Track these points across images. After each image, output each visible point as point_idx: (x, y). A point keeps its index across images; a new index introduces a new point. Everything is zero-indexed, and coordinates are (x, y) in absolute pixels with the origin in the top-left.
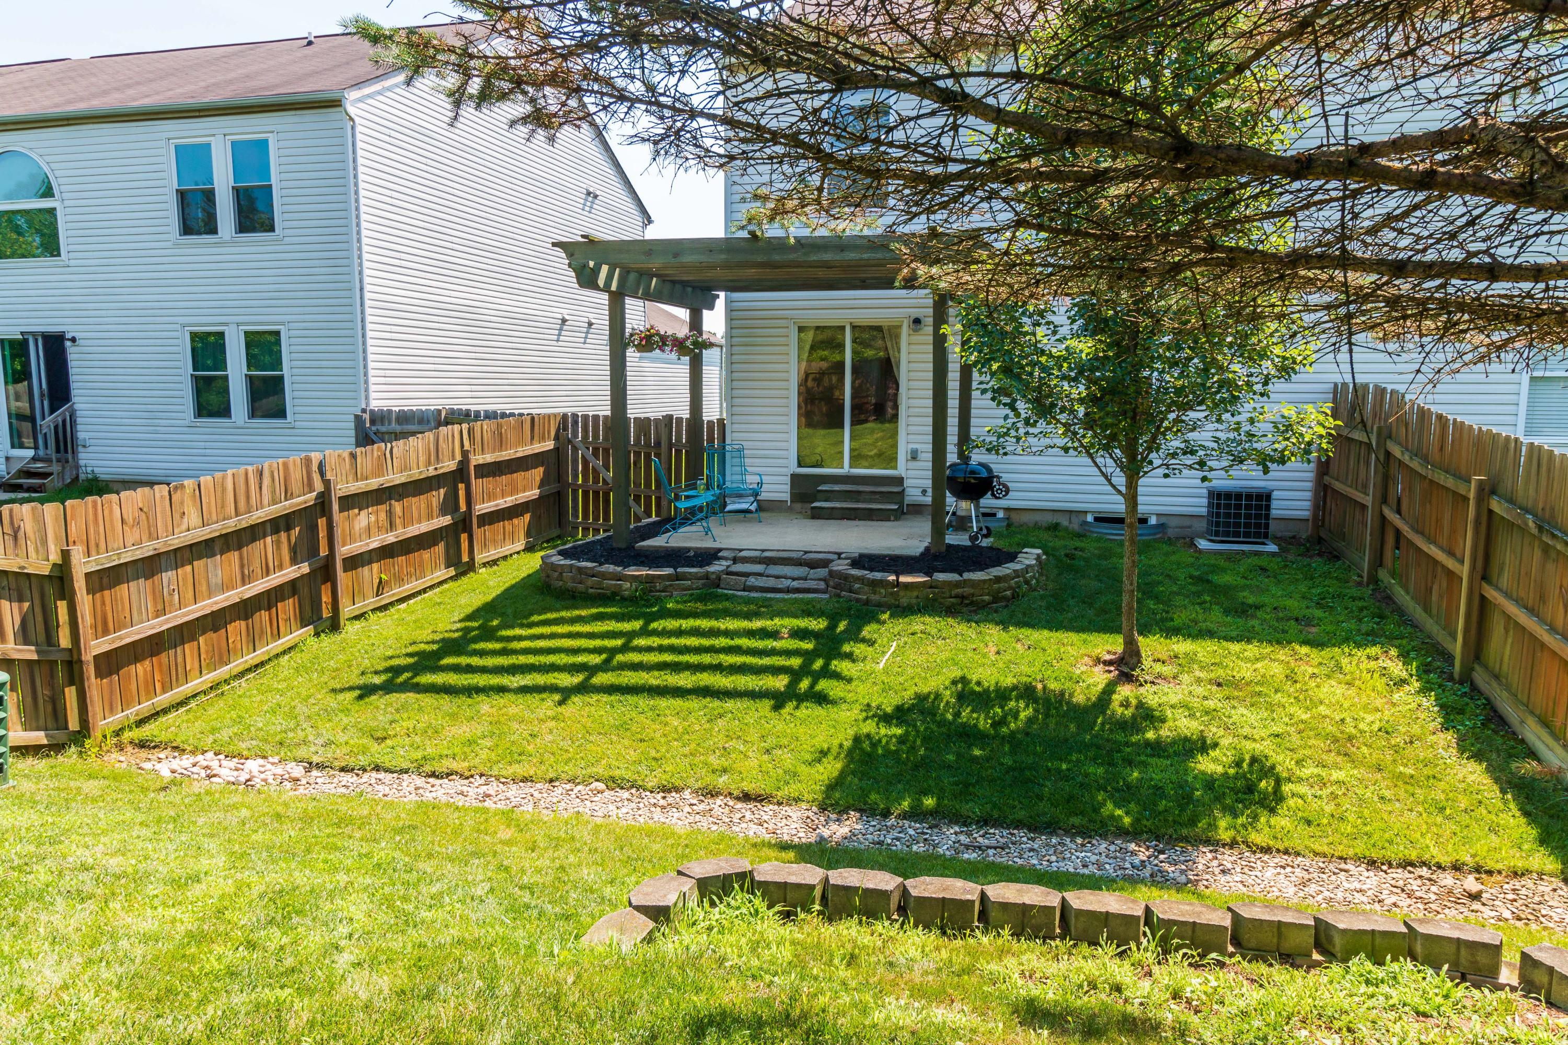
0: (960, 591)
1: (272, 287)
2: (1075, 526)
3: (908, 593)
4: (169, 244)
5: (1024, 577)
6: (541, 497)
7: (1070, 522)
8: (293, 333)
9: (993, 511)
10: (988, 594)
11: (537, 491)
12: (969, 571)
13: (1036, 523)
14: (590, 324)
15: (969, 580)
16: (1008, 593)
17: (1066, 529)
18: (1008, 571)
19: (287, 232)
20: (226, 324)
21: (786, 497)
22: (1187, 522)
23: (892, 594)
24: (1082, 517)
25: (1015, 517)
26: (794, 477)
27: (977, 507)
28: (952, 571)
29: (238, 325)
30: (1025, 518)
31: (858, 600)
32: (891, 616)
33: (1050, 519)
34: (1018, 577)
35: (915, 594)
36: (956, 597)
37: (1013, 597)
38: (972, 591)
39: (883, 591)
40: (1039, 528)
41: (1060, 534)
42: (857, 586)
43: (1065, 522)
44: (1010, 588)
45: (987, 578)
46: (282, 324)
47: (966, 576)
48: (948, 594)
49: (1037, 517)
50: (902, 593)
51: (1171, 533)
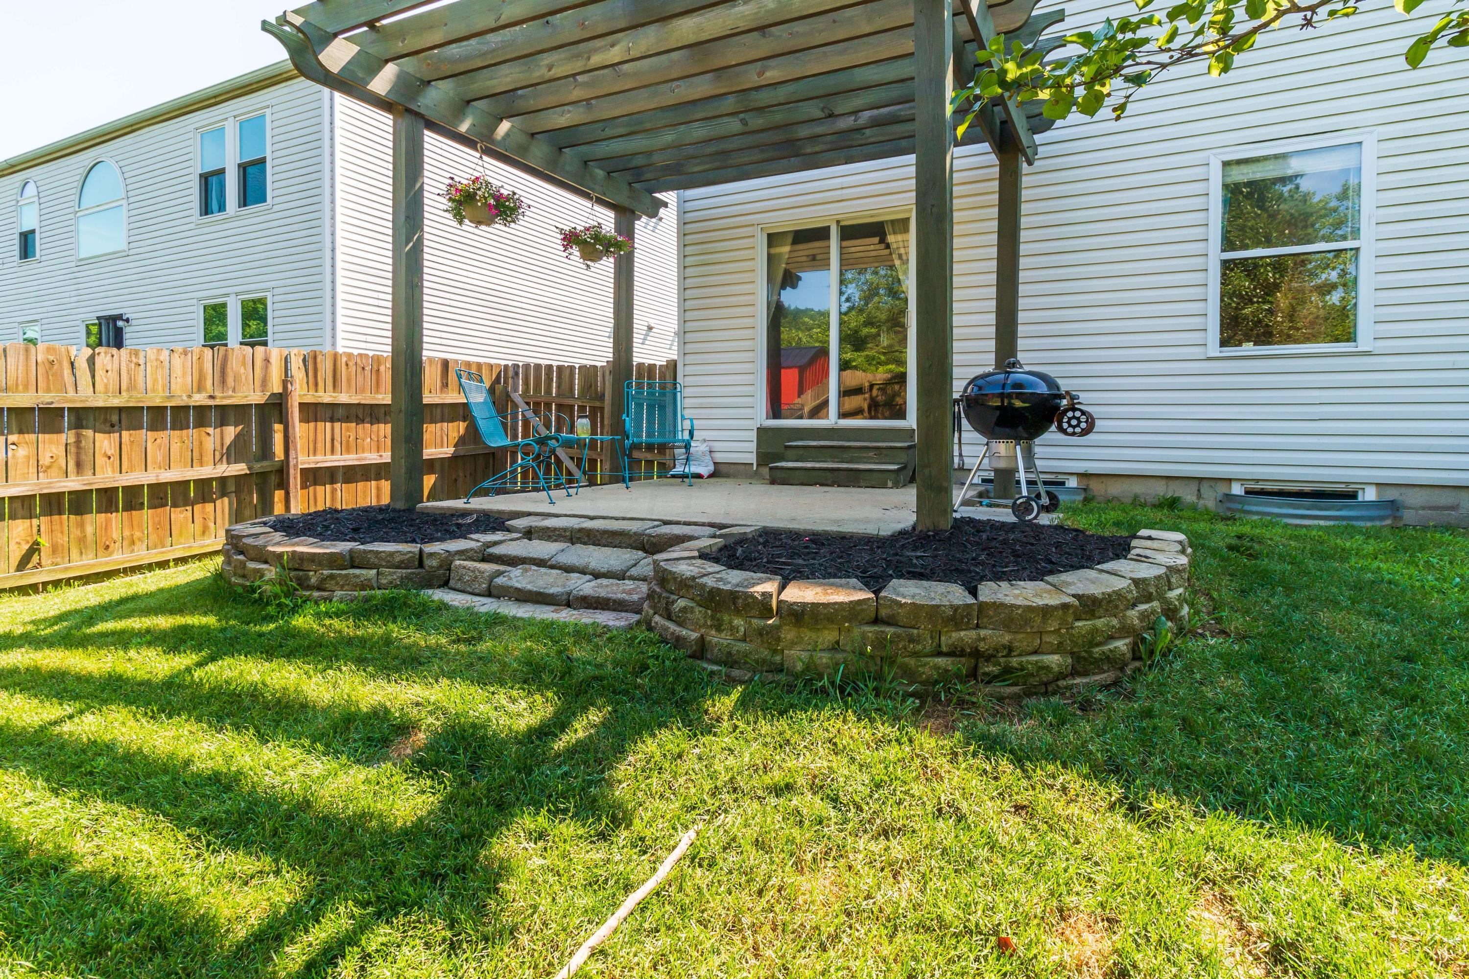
0: (967, 636)
1: (263, 255)
2: (1209, 501)
3: (808, 635)
4: (192, 226)
5: (1161, 598)
6: (454, 458)
7: (1199, 496)
8: (277, 298)
9: (1061, 478)
10: (1059, 649)
11: (451, 450)
12: (998, 577)
13: (1136, 498)
14: (650, 328)
15: (998, 606)
16: (1122, 645)
17: (1194, 508)
18: (1120, 584)
19: (277, 200)
20: (227, 295)
21: (752, 458)
22: (1446, 498)
23: (761, 632)
24: (1222, 489)
25: (1096, 487)
26: (762, 432)
27: (1029, 456)
28: (946, 575)
29: (237, 294)
30: (1115, 489)
31: (678, 642)
32: (744, 704)
33: (1160, 490)
34: (1149, 598)
35: (829, 636)
36: (955, 652)
37: (1136, 656)
38: (1007, 638)
39: (738, 622)
40: (1143, 505)
41: (1185, 513)
42: (681, 603)
43: (1188, 495)
44: (1125, 630)
45: (1053, 600)
46: (267, 290)
47: (989, 591)
48: (928, 645)
49: (1138, 488)
50: (788, 634)
51: (1408, 516)
